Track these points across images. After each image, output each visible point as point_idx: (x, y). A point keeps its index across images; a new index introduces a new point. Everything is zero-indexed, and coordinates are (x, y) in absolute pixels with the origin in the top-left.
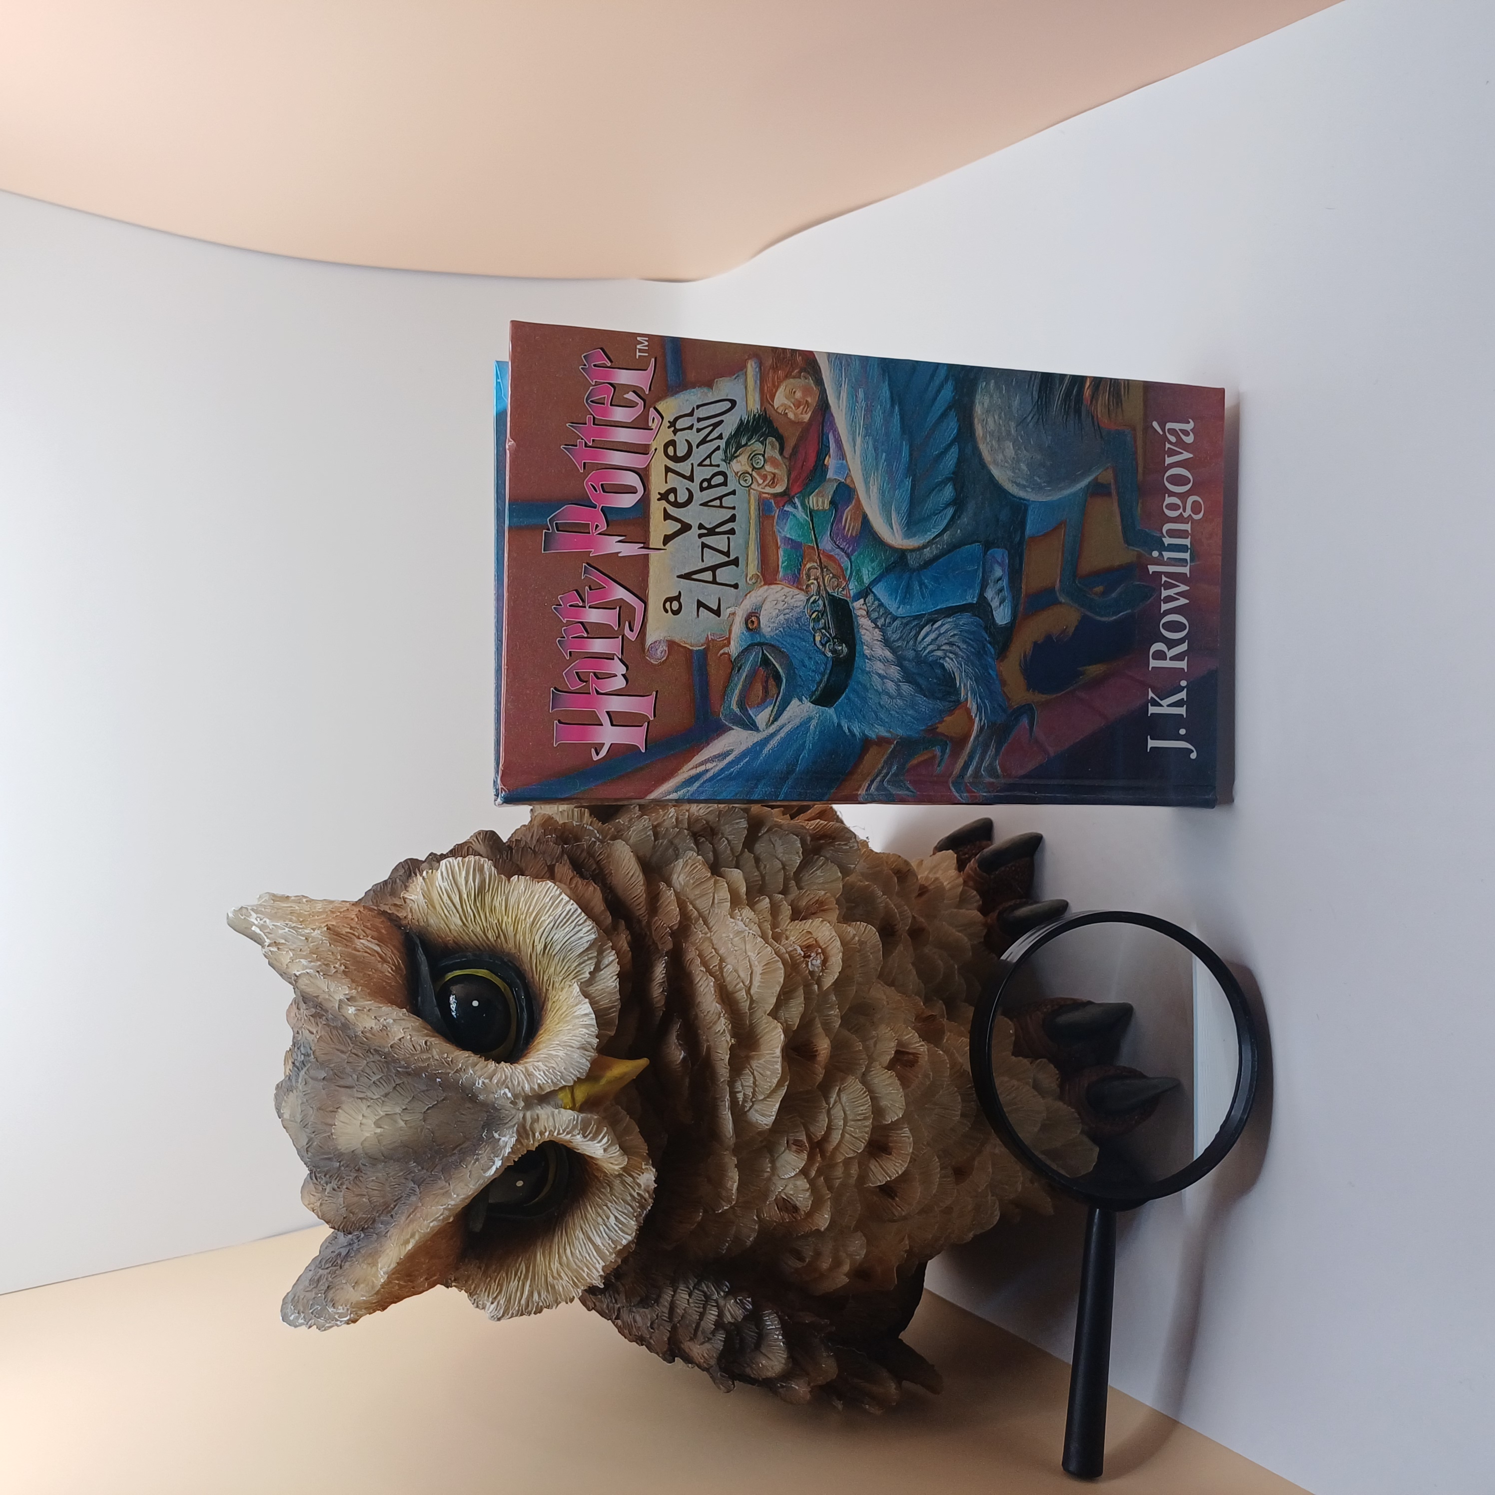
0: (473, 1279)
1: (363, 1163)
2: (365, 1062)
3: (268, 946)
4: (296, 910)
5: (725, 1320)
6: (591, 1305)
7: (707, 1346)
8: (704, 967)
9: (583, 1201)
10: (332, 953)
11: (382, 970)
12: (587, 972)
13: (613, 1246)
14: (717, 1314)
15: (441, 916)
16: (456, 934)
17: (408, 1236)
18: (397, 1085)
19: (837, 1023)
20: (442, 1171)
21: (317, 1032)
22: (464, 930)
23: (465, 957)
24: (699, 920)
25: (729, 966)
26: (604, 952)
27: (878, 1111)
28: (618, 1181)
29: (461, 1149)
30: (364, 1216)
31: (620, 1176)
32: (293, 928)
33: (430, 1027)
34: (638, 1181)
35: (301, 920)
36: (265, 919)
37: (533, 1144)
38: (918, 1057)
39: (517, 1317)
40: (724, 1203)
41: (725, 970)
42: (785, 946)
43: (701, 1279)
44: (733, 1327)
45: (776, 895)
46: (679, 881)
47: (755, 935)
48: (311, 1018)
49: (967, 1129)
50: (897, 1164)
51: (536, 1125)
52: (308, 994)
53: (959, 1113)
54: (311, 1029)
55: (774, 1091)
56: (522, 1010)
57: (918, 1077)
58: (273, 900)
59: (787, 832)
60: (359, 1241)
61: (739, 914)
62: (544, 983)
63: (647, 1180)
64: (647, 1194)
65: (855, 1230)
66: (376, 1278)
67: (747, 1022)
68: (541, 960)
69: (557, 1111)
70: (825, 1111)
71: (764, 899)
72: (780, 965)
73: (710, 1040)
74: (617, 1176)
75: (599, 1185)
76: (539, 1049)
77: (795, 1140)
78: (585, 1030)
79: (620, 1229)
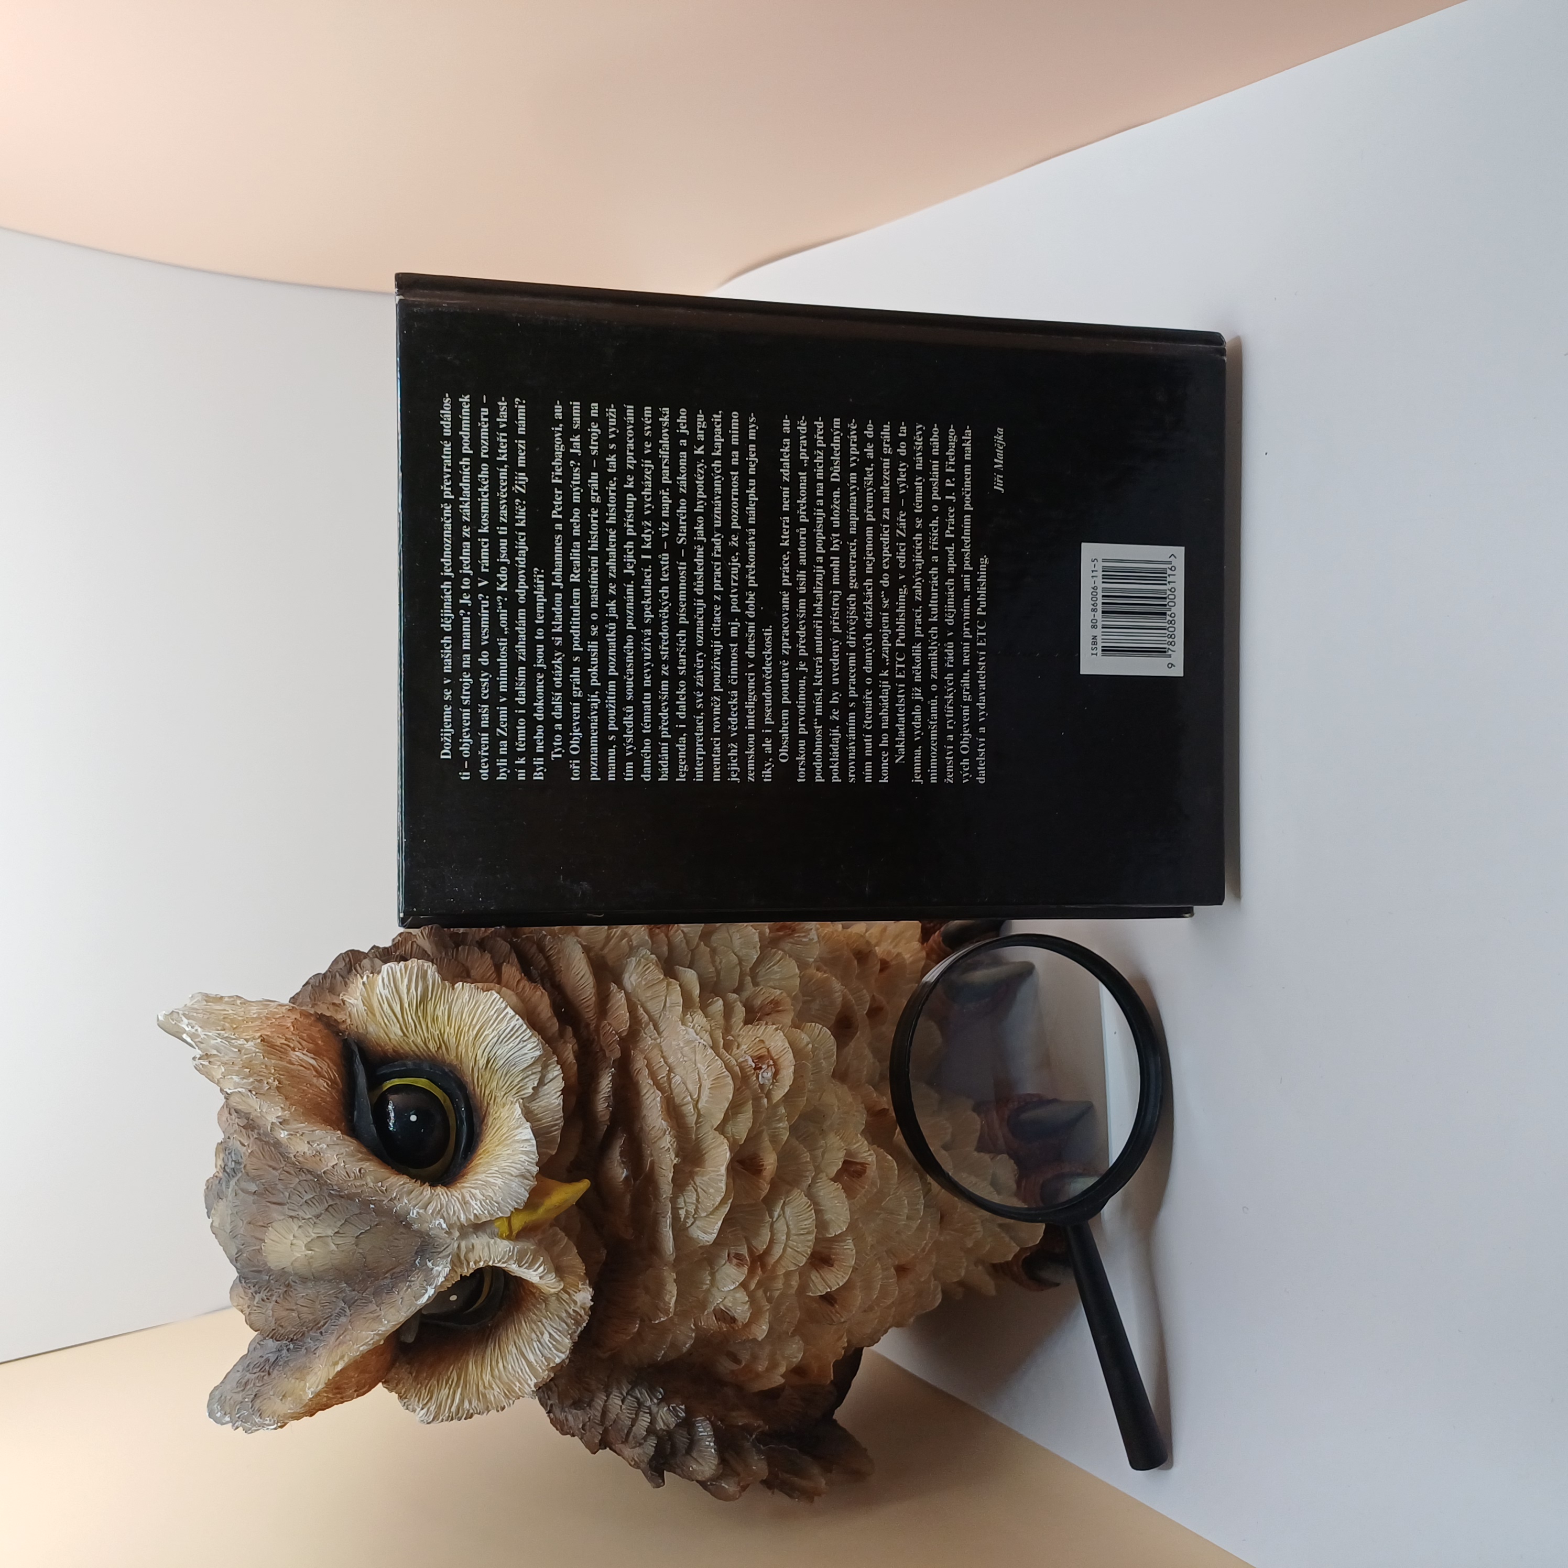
0: (403, 1383)
1: (294, 1280)
2: (297, 1180)
3: (199, 1059)
4: (230, 1014)
5: (657, 1426)
7: (638, 1450)
8: (652, 1079)
9: (519, 1318)
10: (266, 1066)
11: (318, 1085)
12: (531, 1088)
13: (546, 1363)
14: (649, 1420)
15: (381, 1024)
16: (395, 1043)
17: (337, 1358)
18: (330, 1206)
19: (785, 1136)
20: (375, 1294)
21: (248, 1145)
22: (404, 1040)
24: (649, 1024)
25: (677, 1078)
26: (549, 1066)
27: (821, 1225)
28: (554, 1298)
29: (394, 1273)
30: (293, 1328)
31: (557, 1295)
32: (225, 1038)
33: (364, 1150)
34: (574, 1298)
35: (235, 1026)
36: (196, 1027)
38: (866, 1167)
39: (447, 1422)
40: (661, 1315)
41: (673, 1081)
42: (737, 1056)
43: (634, 1384)
44: (665, 1433)
45: (730, 994)
46: (630, 983)
47: (705, 1046)
48: (242, 1129)
49: (912, 1232)
50: (839, 1276)
51: (470, 1255)
52: (240, 1108)
53: (905, 1217)
54: (242, 1141)
55: (717, 1208)
56: (462, 1123)
57: (864, 1187)
58: (207, 1001)
60: (288, 1351)
61: (691, 1019)
62: (486, 1098)
63: (584, 1298)
64: (583, 1311)
65: (793, 1335)
66: (304, 1391)
67: (693, 1136)
68: (484, 1073)
69: (492, 1241)
70: (768, 1225)
71: (718, 1000)
72: (729, 1080)
73: (655, 1154)
74: (551, 1295)
75: (534, 1301)
76: (477, 1173)
77: (736, 1254)
78: (525, 1158)
79: (554, 1346)
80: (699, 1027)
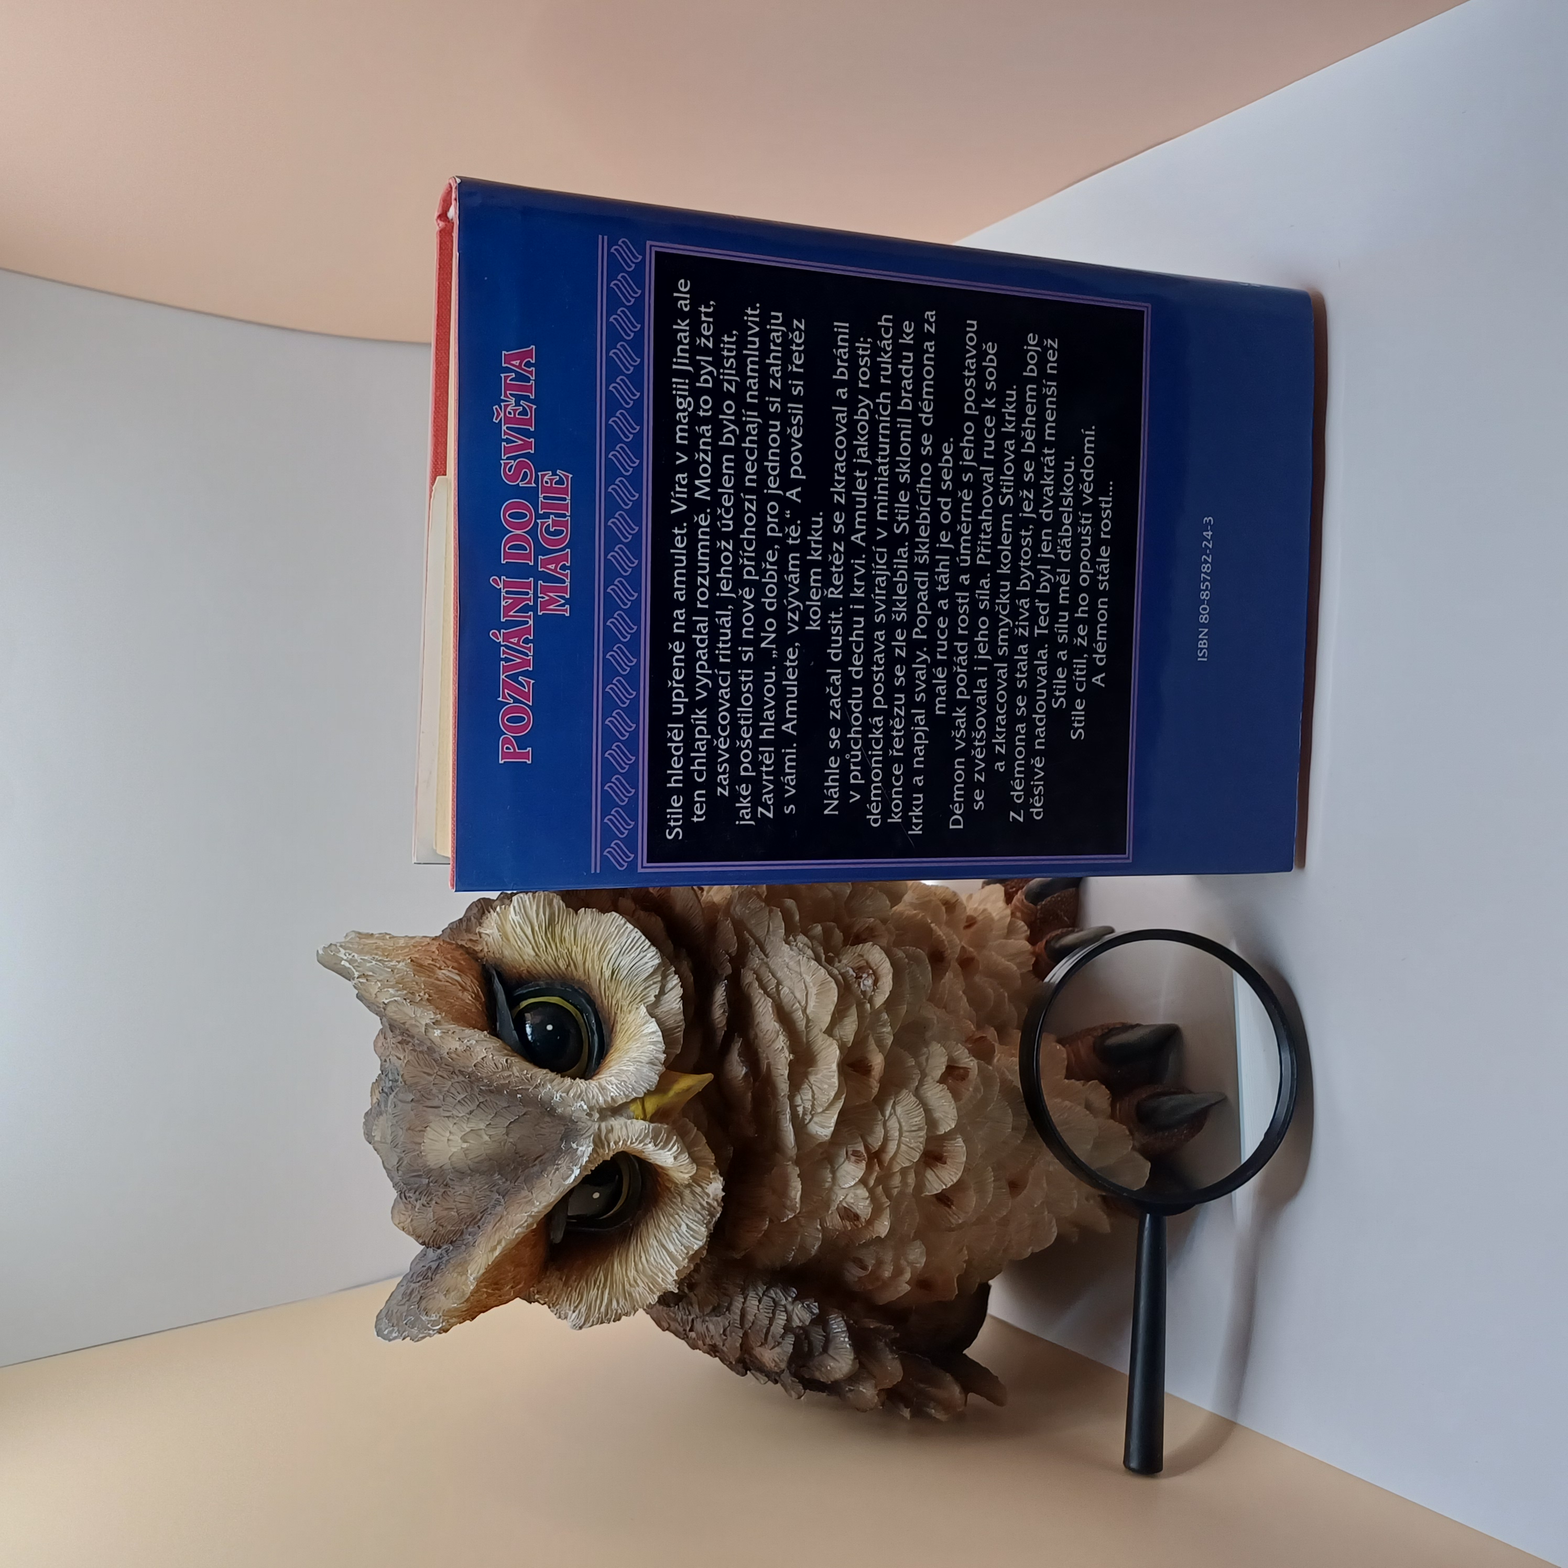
0: (554, 1290)
1: (451, 1177)
2: (450, 1083)
3: (357, 979)
4: (381, 946)
5: (793, 1324)
6: (665, 1325)
7: (777, 1350)
8: (762, 989)
9: (657, 1212)
10: (417, 983)
11: (463, 998)
12: (653, 996)
13: (686, 1251)
14: (785, 1318)
15: (514, 947)
16: (529, 964)
17: (496, 1243)
18: (482, 1102)
19: (889, 1040)
20: (525, 1181)
21: (404, 1057)
22: (536, 960)
23: (538, 985)
24: (756, 947)
25: (785, 988)
26: (668, 975)
27: (931, 1122)
28: (687, 1192)
29: (542, 1160)
30: (453, 1228)
31: (689, 1186)
32: (380, 961)
33: (509, 1048)
34: (707, 1191)
35: (386, 954)
37: (608, 1154)
38: (968, 1072)
39: (598, 1326)
40: (789, 1213)
41: (782, 992)
42: (839, 967)
43: (769, 1286)
44: (801, 1332)
45: (828, 922)
46: (736, 912)
47: (809, 959)
48: (399, 1045)
49: (1019, 1142)
50: (953, 1173)
51: (610, 1135)
52: (396, 1021)
53: (1011, 1126)
54: (398, 1055)
55: (831, 1104)
56: (594, 1034)
57: (968, 1090)
58: (358, 937)
60: (448, 1253)
61: (793, 940)
62: (613, 1008)
63: (716, 1189)
64: (716, 1203)
65: (914, 1239)
66: (466, 1285)
67: (805, 1040)
68: (610, 985)
69: (629, 1122)
70: (881, 1123)
71: (817, 926)
72: (833, 985)
73: (770, 1057)
74: (686, 1186)
75: (670, 1195)
76: (610, 1067)
77: (853, 1151)
78: (652, 1047)
79: (692, 1236)
80: (801, 945)
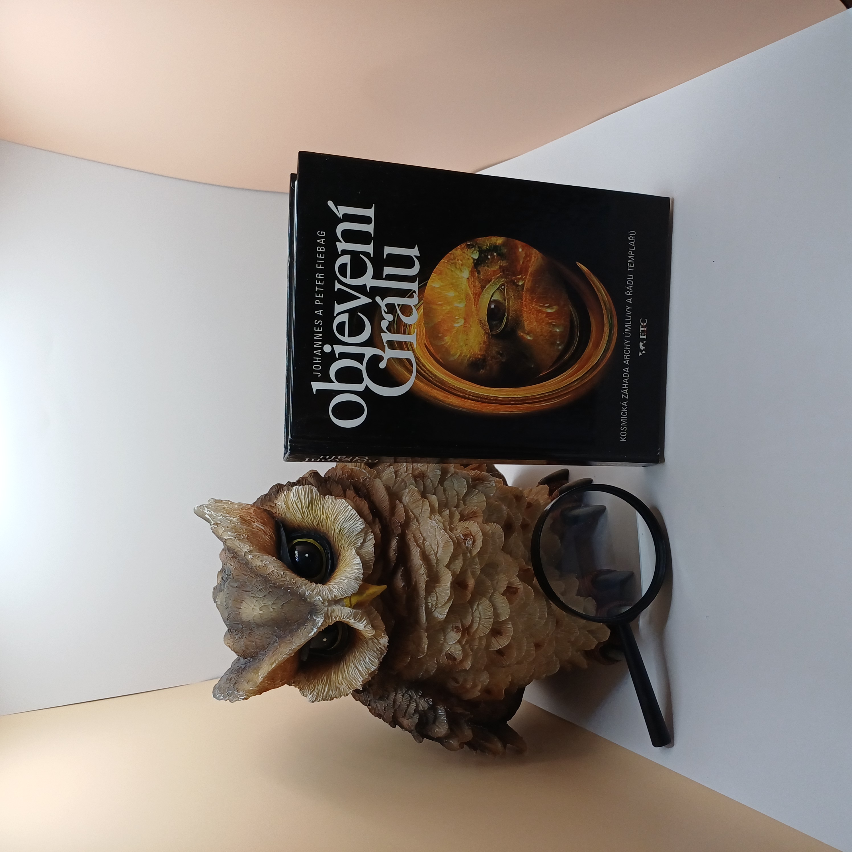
0: (302, 683)
1: (253, 626)
2: (256, 580)
3: (213, 525)
4: (226, 507)
5: (419, 708)
6: (357, 698)
7: (411, 720)
8: (416, 543)
10: (242, 529)
11: (265, 538)
12: (359, 543)
13: (367, 671)
14: (415, 705)
15: (292, 513)
16: (299, 522)
17: (273, 661)
18: (270, 592)
19: (478, 572)
21: (234, 565)
22: (302, 520)
23: (303, 533)
24: (414, 519)
25: (427, 542)
26: (368, 534)
27: (496, 615)
28: (371, 642)
29: (299, 622)
30: (253, 651)
31: (372, 639)
32: (224, 516)
33: (285, 566)
34: (380, 642)
35: (228, 512)
36: (211, 512)
37: (331, 622)
38: (518, 590)
40: (420, 654)
41: (425, 544)
42: (455, 534)
43: (409, 688)
44: (423, 712)
45: (452, 508)
46: (406, 500)
47: (440, 528)
48: (231, 559)
49: (541, 625)
50: (505, 641)
51: (333, 613)
52: (230, 547)
53: (537, 617)
54: (231, 563)
55: (446, 603)
56: (329, 559)
57: (517, 599)
58: (215, 502)
59: (460, 477)
60: (250, 662)
61: (434, 517)
62: (339, 548)
63: (384, 641)
64: (384, 648)
65: (484, 670)
66: (258, 678)
67: (435, 570)
68: (338, 536)
69: (343, 608)
70: (471, 614)
71: (447, 510)
72: (452, 544)
73: (417, 577)
74: (370, 639)
75: (361, 643)
76: (335, 579)
77: (455, 626)
78: (357, 571)
79: (371, 663)
80: (438, 521)
